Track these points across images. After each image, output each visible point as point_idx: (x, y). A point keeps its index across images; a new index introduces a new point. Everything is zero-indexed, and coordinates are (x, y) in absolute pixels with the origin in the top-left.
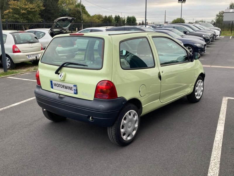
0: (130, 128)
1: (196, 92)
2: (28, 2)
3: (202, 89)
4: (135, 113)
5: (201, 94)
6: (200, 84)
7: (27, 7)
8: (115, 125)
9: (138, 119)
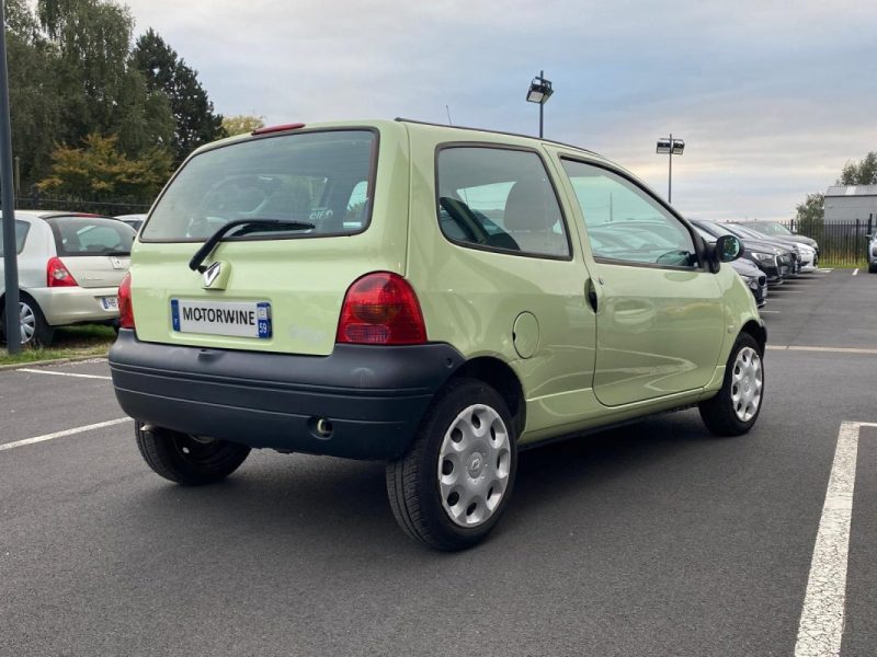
0: (478, 479)
1: (735, 393)
2: (120, 153)
3: (759, 383)
4: (496, 420)
5: (755, 404)
6: (748, 362)
7: (115, 169)
8: (415, 453)
9: (509, 449)
